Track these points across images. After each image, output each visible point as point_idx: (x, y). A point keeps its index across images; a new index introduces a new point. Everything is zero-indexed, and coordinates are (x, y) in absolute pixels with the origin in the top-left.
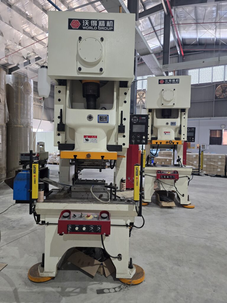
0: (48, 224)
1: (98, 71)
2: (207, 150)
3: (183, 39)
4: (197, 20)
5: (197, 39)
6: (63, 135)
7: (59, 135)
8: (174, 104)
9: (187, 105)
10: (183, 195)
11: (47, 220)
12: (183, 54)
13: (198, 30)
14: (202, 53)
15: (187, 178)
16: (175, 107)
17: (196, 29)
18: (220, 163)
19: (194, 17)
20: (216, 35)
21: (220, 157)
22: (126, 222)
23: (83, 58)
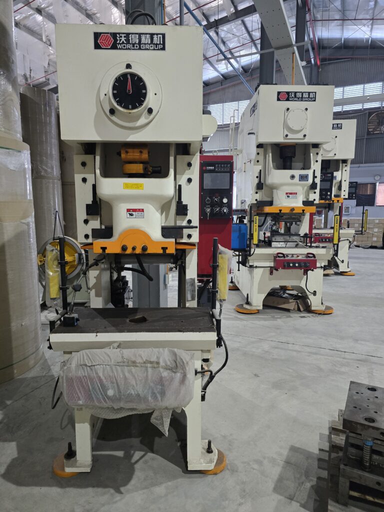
0: (256, 267)
1: (302, 137)
2: (352, 214)
3: (319, 39)
4: (344, 11)
5: (342, 39)
6: (260, 193)
7: (257, 193)
8: (335, 154)
9: (350, 155)
10: (343, 262)
11: (255, 264)
12: (319, 63)
13: (345, 27)
14: (348, 61)
15: (348, 241)
16: (336, 158)
17: (342, 25)
18: (376, 230)
19: (340, 7)
20: (371, 34)
21: (377, 221)
22: (321, 264)
23: (291, 127)
